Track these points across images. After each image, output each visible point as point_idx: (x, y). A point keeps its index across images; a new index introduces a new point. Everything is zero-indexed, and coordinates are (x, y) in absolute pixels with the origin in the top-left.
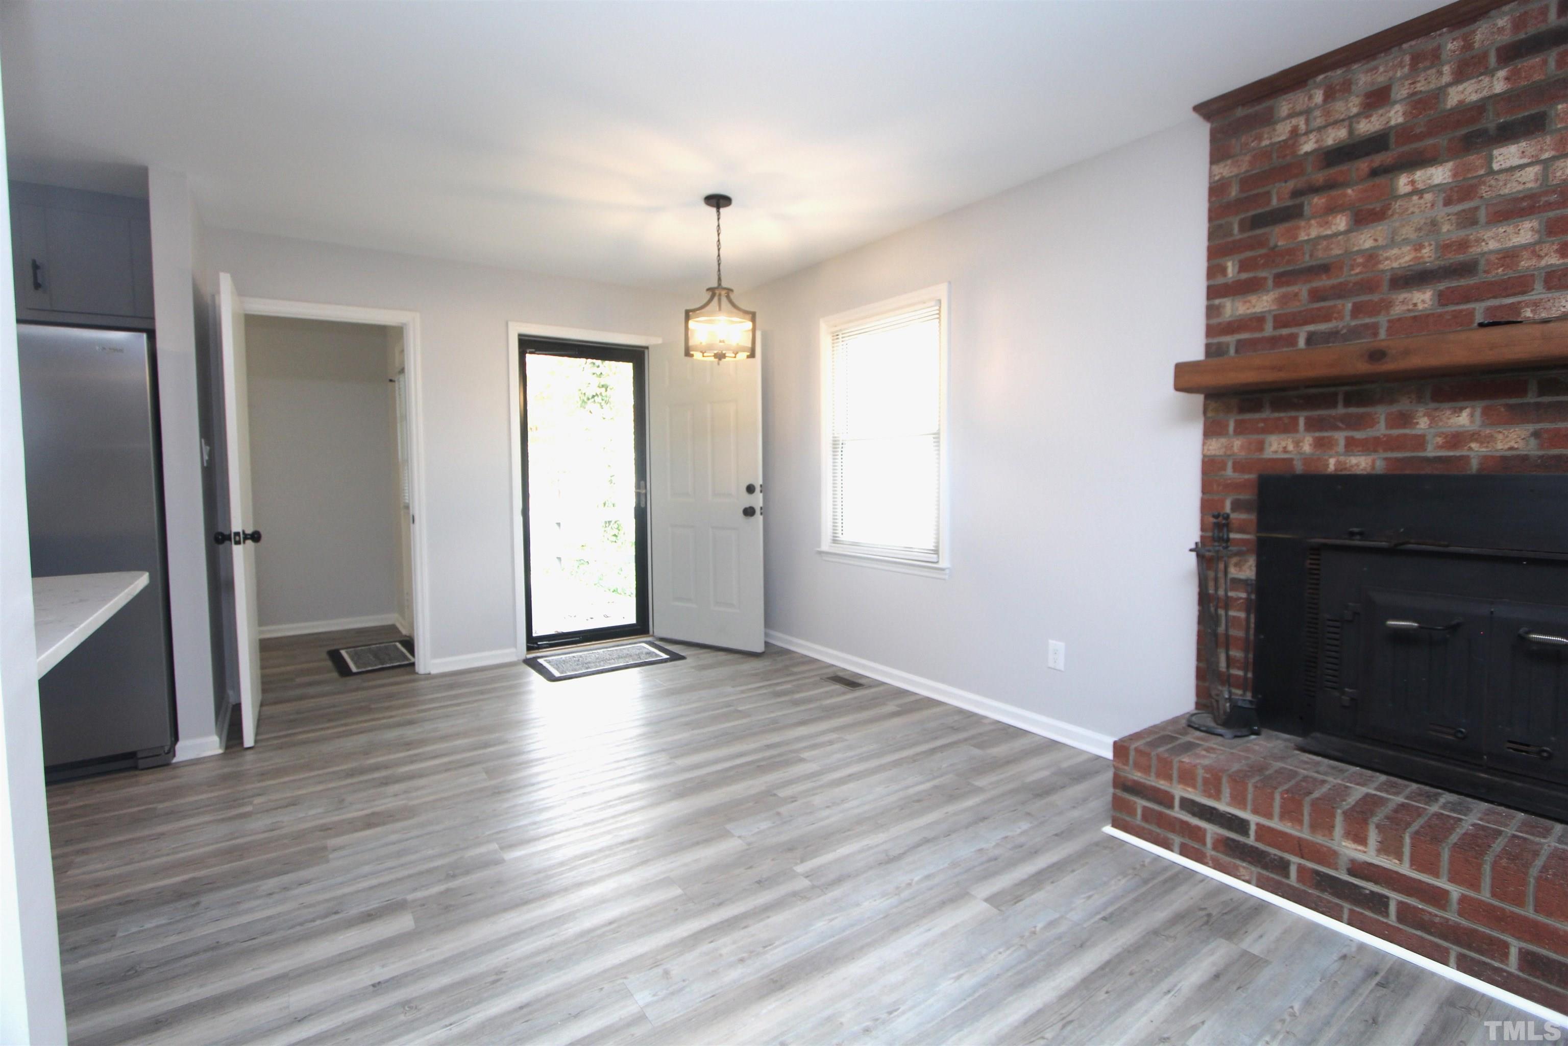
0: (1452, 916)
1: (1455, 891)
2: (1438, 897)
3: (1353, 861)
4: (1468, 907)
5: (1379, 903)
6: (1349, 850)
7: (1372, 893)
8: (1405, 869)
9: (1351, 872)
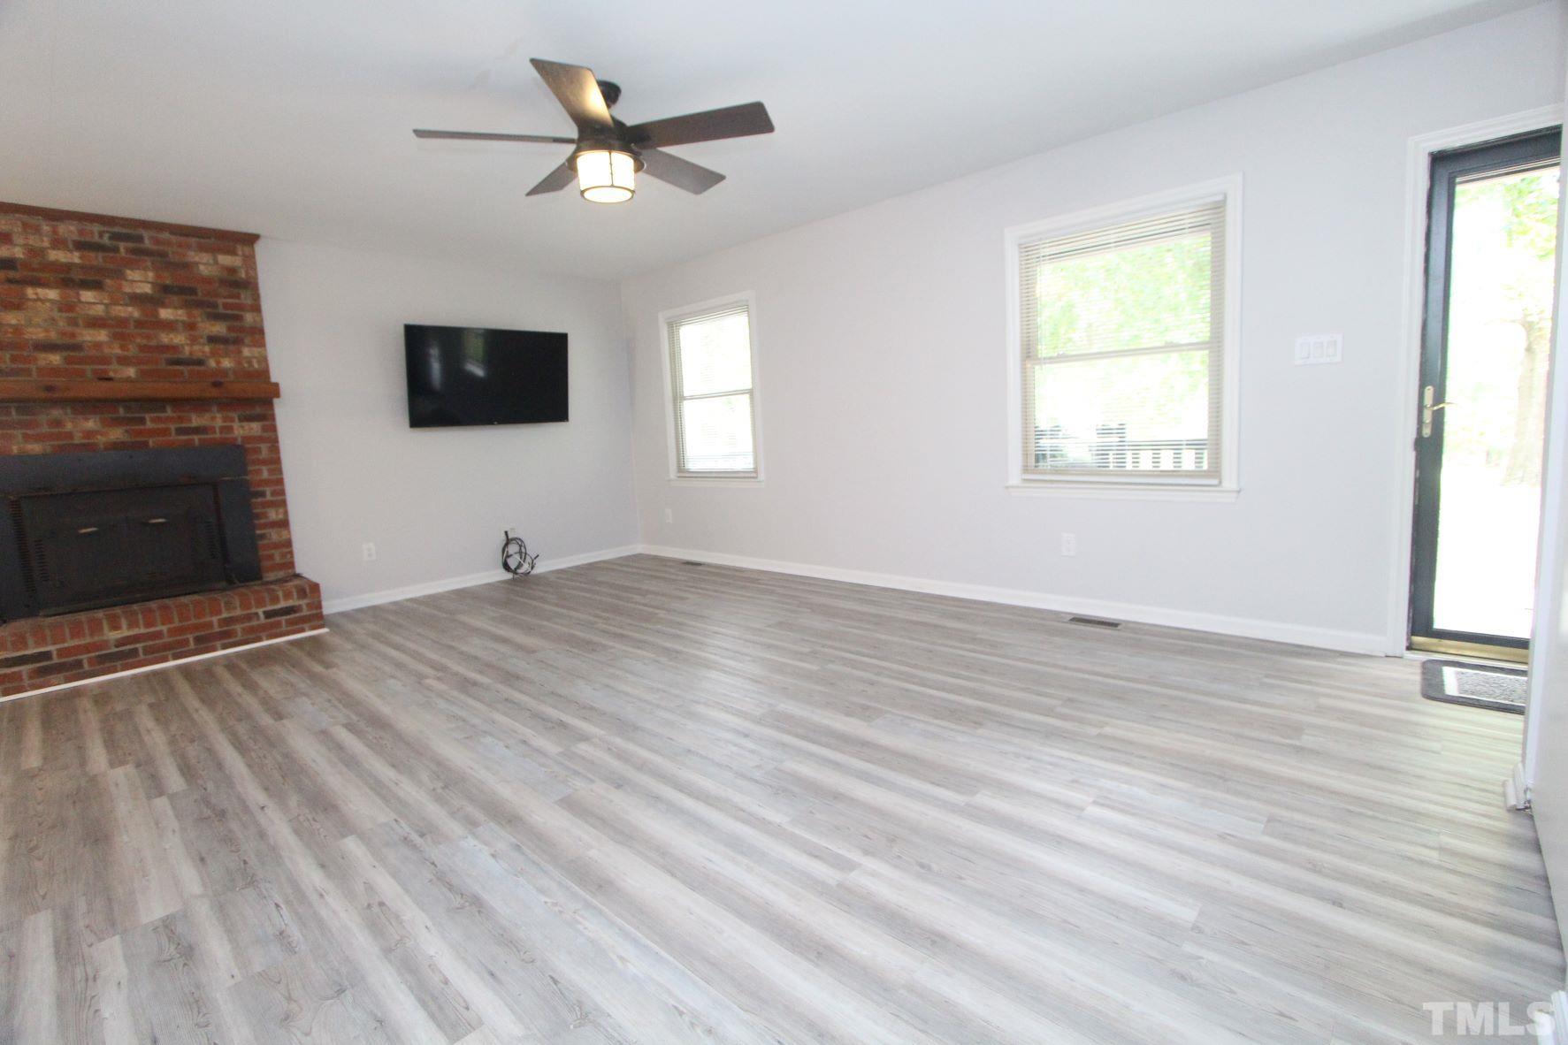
0: (167, 640)
2: (159, 635)
3: (117, 640)
4: (172, 632)
6: (114, 635)
7: (130, 650)
8: (142, 630)
9: (117, 646)
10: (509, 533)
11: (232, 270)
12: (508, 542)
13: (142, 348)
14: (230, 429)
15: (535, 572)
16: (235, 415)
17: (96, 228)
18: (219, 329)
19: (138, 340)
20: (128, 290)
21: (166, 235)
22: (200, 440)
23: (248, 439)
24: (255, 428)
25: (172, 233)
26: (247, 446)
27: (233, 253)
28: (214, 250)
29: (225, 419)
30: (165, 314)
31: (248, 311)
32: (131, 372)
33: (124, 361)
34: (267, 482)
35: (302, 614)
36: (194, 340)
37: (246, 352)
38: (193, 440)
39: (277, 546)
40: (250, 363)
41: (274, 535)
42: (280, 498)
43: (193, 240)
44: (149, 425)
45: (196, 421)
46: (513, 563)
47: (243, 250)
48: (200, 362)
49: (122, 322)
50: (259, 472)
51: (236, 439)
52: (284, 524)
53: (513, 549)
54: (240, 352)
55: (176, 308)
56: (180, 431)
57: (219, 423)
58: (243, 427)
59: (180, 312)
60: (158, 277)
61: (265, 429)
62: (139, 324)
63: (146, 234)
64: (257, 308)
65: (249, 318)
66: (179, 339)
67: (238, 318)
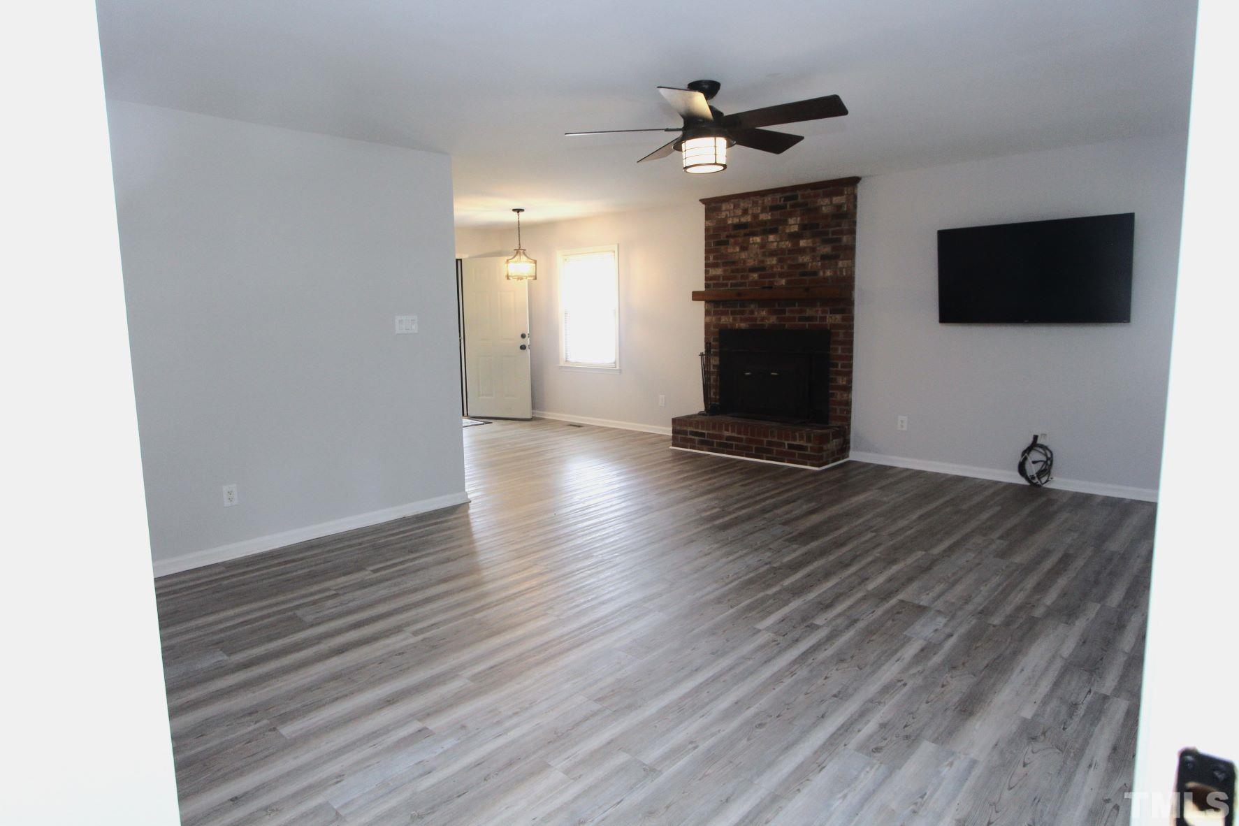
1: (744, 437)
5: (731, 446)
8: (735, 435)
9: (726, 439)
10: (1039, 439)
11: (839, 207)
12: (1034, 445)
13: (790, 266)
14: (824, 318)
15: (1048, 486)
16: (828, 309)
17: (778, 196)
18: (826, 249)
19: (789, 262)
20: (787, 231)
21: (809, 191)
22: (809, 325)
23: (834, 326)
24: (838, 318)
25: (812, 189)
26: (833, 331)
27: (841, 194)
28: (830, 195)
29: (824, 312)
30: (803, 243)
31: (846, 234)
32: (783, 282)
33: (781, 275)
34: (840, 358)
35: (807, 453)
36: (813, 259)
37: (840, 264)
38: (805, 325)
39: (840, 403)
40: (841, 271)
41: (839, 396)
42: (847, 370)
43: (821, 191)
44: (787, 314)
45: (809, 312)
46: (1032, 469)
47: (847, 190)
48: (815, 273)
49: (782, 251)
50: (837, 350)
51: (827, 325)
52: (848, 388)
53: (1035, 455)
54: (837, 264)
55: (807, 239)
56: (800, 319)
57: (820, 314)
58: (831, 317)
59: (810, 241)
60: (802, 220)
61: (843, 319)
62: (790, 251)
63: (799, 193)
64: (853, 232)
65: (845, 239)
66: (806, 259)
67: (839, 240)
